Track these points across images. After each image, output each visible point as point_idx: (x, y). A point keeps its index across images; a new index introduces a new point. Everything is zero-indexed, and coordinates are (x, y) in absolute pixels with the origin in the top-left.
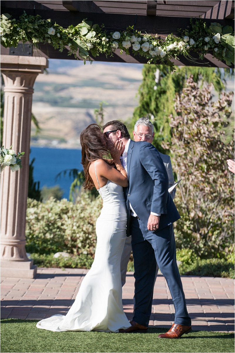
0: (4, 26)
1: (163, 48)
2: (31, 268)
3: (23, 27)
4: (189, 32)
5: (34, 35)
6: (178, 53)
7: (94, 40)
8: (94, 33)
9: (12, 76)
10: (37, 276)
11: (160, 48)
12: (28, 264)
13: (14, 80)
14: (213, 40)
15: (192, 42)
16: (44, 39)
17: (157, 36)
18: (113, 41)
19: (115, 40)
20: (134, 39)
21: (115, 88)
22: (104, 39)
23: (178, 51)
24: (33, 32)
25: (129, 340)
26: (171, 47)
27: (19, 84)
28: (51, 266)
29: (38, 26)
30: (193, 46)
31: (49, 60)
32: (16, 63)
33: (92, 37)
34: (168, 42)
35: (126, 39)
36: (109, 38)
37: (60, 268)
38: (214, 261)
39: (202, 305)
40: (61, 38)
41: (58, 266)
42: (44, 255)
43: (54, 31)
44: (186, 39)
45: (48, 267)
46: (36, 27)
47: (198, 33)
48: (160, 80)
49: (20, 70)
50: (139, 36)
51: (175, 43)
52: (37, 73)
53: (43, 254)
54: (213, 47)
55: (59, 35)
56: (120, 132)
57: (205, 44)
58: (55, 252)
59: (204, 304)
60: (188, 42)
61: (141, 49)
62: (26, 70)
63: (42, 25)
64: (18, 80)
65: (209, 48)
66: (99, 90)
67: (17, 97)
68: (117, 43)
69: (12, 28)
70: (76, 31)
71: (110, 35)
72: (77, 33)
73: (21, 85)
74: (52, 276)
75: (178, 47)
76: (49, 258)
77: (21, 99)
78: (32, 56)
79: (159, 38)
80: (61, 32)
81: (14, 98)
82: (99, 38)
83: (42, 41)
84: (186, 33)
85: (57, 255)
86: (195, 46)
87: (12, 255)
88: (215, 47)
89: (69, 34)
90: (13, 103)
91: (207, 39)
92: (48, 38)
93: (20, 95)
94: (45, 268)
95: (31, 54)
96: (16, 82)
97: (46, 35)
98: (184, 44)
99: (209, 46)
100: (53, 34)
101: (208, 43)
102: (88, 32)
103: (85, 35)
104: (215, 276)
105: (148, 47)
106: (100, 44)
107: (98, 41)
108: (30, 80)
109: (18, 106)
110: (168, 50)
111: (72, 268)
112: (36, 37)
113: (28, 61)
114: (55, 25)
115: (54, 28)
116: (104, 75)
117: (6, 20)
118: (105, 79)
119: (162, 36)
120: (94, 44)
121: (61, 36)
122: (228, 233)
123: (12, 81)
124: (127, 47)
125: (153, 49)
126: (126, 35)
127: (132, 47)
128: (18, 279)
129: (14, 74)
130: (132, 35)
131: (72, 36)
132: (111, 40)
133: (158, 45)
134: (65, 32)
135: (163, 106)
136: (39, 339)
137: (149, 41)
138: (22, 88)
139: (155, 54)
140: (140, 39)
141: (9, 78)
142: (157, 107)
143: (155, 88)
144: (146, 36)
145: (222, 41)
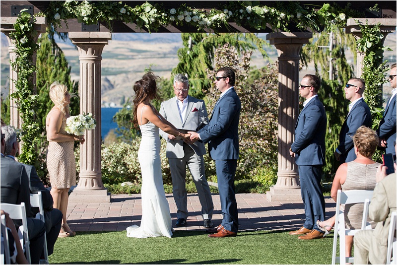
0: (87, 9)
1: (209, 19)
2: (108, 195)
3: (101, 9)
4: (228, 6)
5: (109, 14)
6: (221, 22)
7: (156, 15)
8: (156, 10)
9: (85, 47)
10: (112, 200)
11: (206, 19)
12: (106, 191)
13: (86, 50)
14: (246, 11)
15: (230, 13)
16: (117, 17)
17: (203, 10)
18: (171, 15)
19: (172, 15)
20: (187, 13)
22: (163, 14)
23: (220, 20)
24: (109, 11)
25: (199, 240)
26: (215, 17)
27: (91, 53)
28: (120, 193)
29: (113, 7)
30: (231, 16)
31: (113, 34)
32: (88, 37)
33: (154, 14)
34: (212, 14)
35: (180, 13)
36: (167, 14)
37: (127, 194)
38: (244, 181)
39: (244, 213)
40: (130, 15)
41: (125, 193)
42: (114, 185)
43: (125, 10)
44: (226, 11)
45: (117, 194)
46: (111, 8)
47: (235, 6)
49: (91, 42)
50: (190, 11)
51: (218, 15)
52: (104, 45)
53: (112, 184)
54: (246, 16)
55: (128, 13)
56: (228, 79)
57: (241, 14)
58: (121, 182)
59: (246, 212)
60: (228, 14)
61: (192, 21)
62: (96, 42)
63: (115, 6)
64: (90, 50)
65: (243, 17)
67: (90, 63)
68: (173, 17)
69: (92, 10)
70: (141, 9)
71: (168, 11)
72: (142, 11)
73: (92, 54)
74: (124, 200)
75: (220, 17)
76: (118, 186)
77: (93, 65)
78: (99, 31)
79: (205, 11)
80: (130, 11)
81: (87, 64)
82: (160, 14)
83: (116, 18)
84: (225, 7)
85: (123, 184)
86: (233, 16)
87: (93, 185)
88: (248, 16)
89: (137, 12)
90: (87, 68)
91: (241, 11)
92: (121, 16)
93: (93, 62)
94: (115, 195)
95: (99, 30)
96: (88, 52)
97: (119, 14)
98: (224, 15)
99: (243, 16)
100: (125, 13)
101: (243, 13)
102: (151, 9)
103: (148, 12)
104: (246, 193)
105: (197, 19)
106: (160, 18)
107: (159, 16)
108: (99, 50)
109: (91, 70)
110: (213, 20)
111: (136, 193)
112: (111, 16)
113: (97, 36)
114: (125, 6)
115: (125, 8)
117: (88, 4)
119: (206, 10)
120: (156, 18)
121: (130, 13)
122: (251, 160)
123: (85, 51)
124: (181, 20)
125: (201, 20)
126: (180, 11)
127: (184, 20)
128: (99, 203)
129: (86, 46)
130: (184, 10)
131: (139, 13)
132: (169, 15)
133: (205, 17)
134: (133, 11)
135: (195, 66)
136: (132, 244)
137: (198, 14)
138: (93, 56)
139: (203, 23)
140: (191, 13)
141: (82, 50)
142: (191, 67)
143: (188, 52)
144: (195, 11)
145: (253, 12)
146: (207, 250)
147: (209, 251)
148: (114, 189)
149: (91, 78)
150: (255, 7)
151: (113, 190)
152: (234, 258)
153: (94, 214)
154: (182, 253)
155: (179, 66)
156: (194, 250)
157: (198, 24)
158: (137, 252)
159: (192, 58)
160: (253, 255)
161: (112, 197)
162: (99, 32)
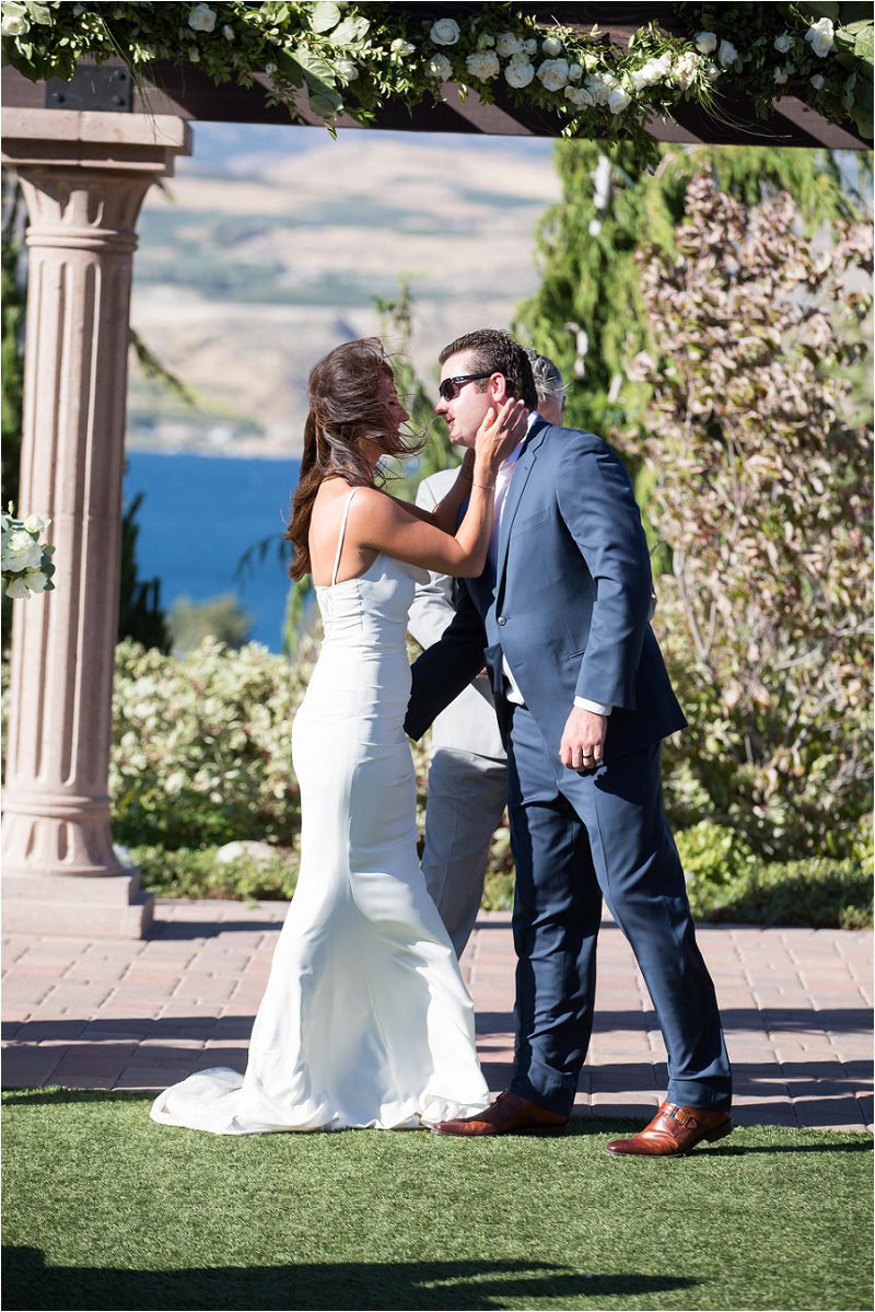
1: (619, 78)
2: (133, 901)
4: (718, 15)
5: (135, 32)
6: (678, 96)
7: (363, 49)
8: (363, 24)
9: (57, 185)
10: (154, 931)
11: (607, 78)
12: (123, 883)
13: (63, 201)
14: (808, 46)
15: (728, 53)
16: (174, 48)
17: (595, 32)
18: (433, 52)
19: (441, 49)
20: (512, 44)
21: (443, 229)
22: (396, 44)
23: (676, 86)
24: (136, 19)
25: (496, 1163)
26: (651, 70)
27: (83, 216)
28: (207, 894)
30: (731, 67)
31: (196, 125)
32: (71, 136)
33: (355, 40)
34: (639, 54)
35: (480, 44)
36: (417, 43)
37: (240, 898)
38: (815, 868)
39: (768, 1031)
40: (237, 44)
41: (231, 893)
42: (183, 850)
43: (212, 15)
44: (706, 42)
45: (194, 898)
47: (751, 19)
48: (611, 199)
49: (85, 163)
50: (529, 34)
51: (665, 58)
52: (151, 178)
53: (174, 848)
54: (805, 70)
55: (229, 33)
56: (501, 381)
57: (779, 59)
58: (220, 839)
59: (777, 1029)
60: (714, 54)
61: (537, 83)
62: (110, 164)
64: (78, 200)
65: (791, 77)
66: (385, 239)
67: (77, 265)
68: (446, 62)
70: (293, 15)
71: (422, 31)
72: (298, 23)
73: (91, 219)
74: (210, 930)
75: (677, 72)
76: (202, 858)
77: (90, 273)
78: (131, 111)
79: (605, 40)
80: (236, 20)
81: (63, 267)
82: (382, 41)
83: (166, 54)
84: (705, 20)
85: (229, 853)
86: (739, 69)
87: (62, 853)
88: (814, 72)
89: (269, 26)
90: (62, 287)
91: (783, 43)
92: (190, 43)
93: (89, 257)
94: (185, 899)
95: (127, 105)
96: (70, 208)
97: (182, 34)
98: (697, 60)
99: (791, 69)
100: (209, 28)
101: (789, 56)
102: (341, 21)
103: (327, 33)
104: (817, 925)
105: (562, 77)
106: (384, 64)
107: (377, 52)
108: (124, 202)
109: (80, 298)
110: (639, 84)
111: (284, 898)
112: (144, 40)
113: (117, 131)
116: (400, 180)
118: (404, 197)
119: (614, 31)
120: (363, 65)
121: (238, 34)
122: (868, 766)
123: (55, 206)
124: (483, 76)
125: (582, 82)
126: (480, 30)
127: (502, 75)
128: (85, 941)
129: (62, 179)
130: (502, 31)
131: (280, 36)
132: (425, 49)
133: (602, 69)
134: (253, 20)
135: (623, 296)
136: (164, 1163)
137: (568, 54)
138: (94, 230)
139: (590, 101)
140: (532, 43)
141: (43, 197)
142: (603, 298)
143: (595, 228)
144: (557, 34)
145: (841, 47)
146: (514, 1218)
147: (519, 1224)
148: (179, 871)
149: (78, 339)
150: (854, 27)
151: (175, 877)
152: (629, 1268)
153: (37, 995)
154: (386, 1226)
155: (549, 293)
156: (449, 1214)
157: (567, 101)
158: (170, 1208)
159: (611, 254)
160: (729, 1259)
161: (163, 913)
162: (126, 117)
